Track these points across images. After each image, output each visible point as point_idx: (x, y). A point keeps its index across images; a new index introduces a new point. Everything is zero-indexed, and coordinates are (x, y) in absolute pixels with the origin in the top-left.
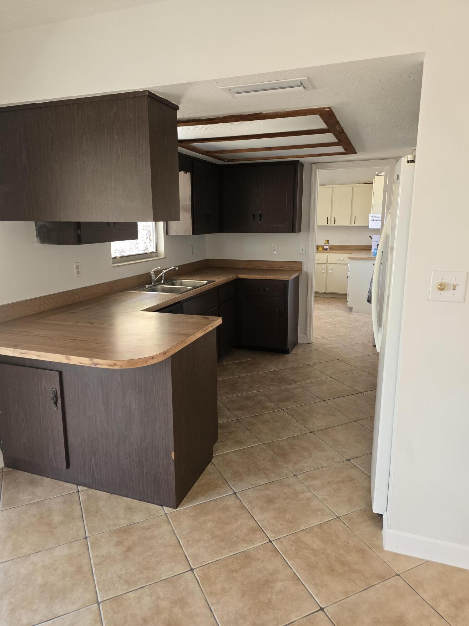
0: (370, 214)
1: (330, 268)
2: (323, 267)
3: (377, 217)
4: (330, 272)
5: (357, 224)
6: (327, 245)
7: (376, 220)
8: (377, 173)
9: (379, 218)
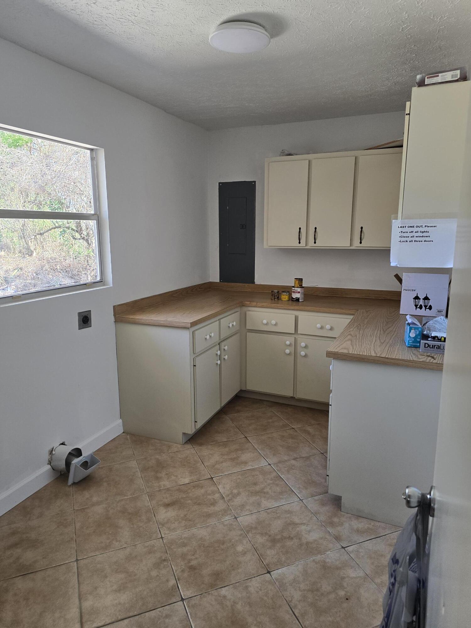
0: (396, 218)
1: (303, 344)
2: (288, 343)
3: (418, 229)
4: (303, 353)
5: (366, 244)
6: (299, 290)
7: (413, 239)
8: (419, 77)
9: (424, 234)
